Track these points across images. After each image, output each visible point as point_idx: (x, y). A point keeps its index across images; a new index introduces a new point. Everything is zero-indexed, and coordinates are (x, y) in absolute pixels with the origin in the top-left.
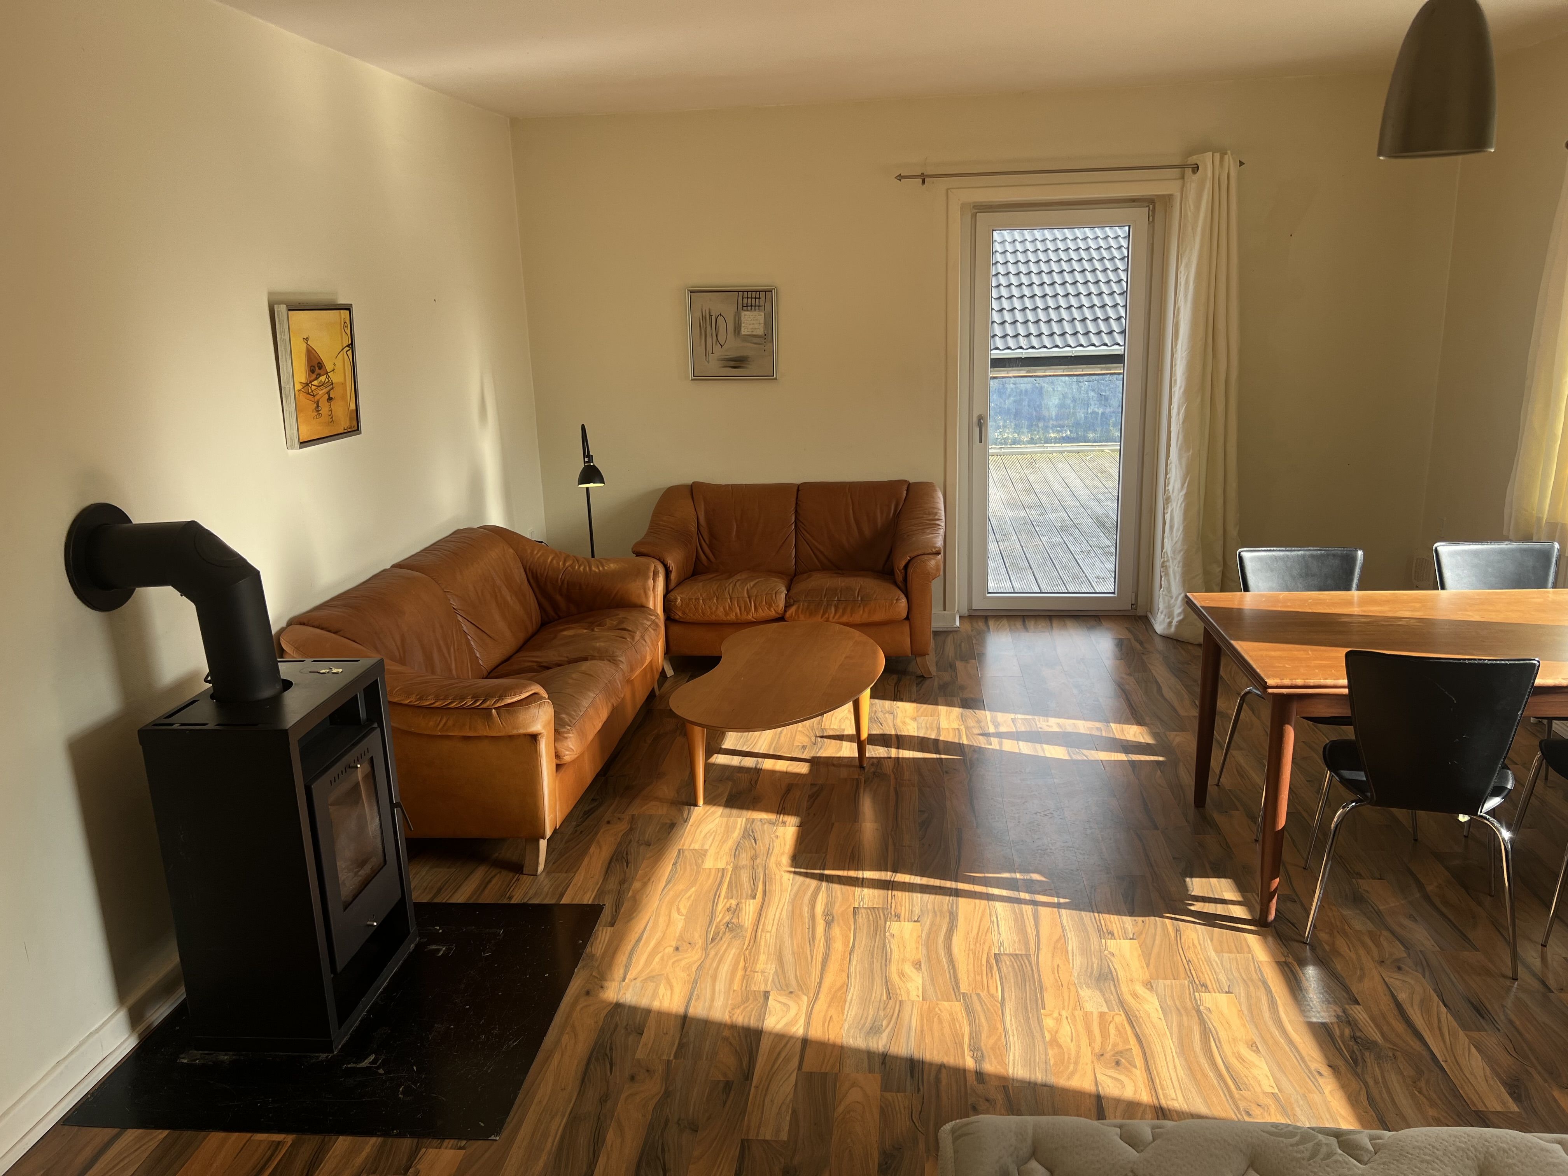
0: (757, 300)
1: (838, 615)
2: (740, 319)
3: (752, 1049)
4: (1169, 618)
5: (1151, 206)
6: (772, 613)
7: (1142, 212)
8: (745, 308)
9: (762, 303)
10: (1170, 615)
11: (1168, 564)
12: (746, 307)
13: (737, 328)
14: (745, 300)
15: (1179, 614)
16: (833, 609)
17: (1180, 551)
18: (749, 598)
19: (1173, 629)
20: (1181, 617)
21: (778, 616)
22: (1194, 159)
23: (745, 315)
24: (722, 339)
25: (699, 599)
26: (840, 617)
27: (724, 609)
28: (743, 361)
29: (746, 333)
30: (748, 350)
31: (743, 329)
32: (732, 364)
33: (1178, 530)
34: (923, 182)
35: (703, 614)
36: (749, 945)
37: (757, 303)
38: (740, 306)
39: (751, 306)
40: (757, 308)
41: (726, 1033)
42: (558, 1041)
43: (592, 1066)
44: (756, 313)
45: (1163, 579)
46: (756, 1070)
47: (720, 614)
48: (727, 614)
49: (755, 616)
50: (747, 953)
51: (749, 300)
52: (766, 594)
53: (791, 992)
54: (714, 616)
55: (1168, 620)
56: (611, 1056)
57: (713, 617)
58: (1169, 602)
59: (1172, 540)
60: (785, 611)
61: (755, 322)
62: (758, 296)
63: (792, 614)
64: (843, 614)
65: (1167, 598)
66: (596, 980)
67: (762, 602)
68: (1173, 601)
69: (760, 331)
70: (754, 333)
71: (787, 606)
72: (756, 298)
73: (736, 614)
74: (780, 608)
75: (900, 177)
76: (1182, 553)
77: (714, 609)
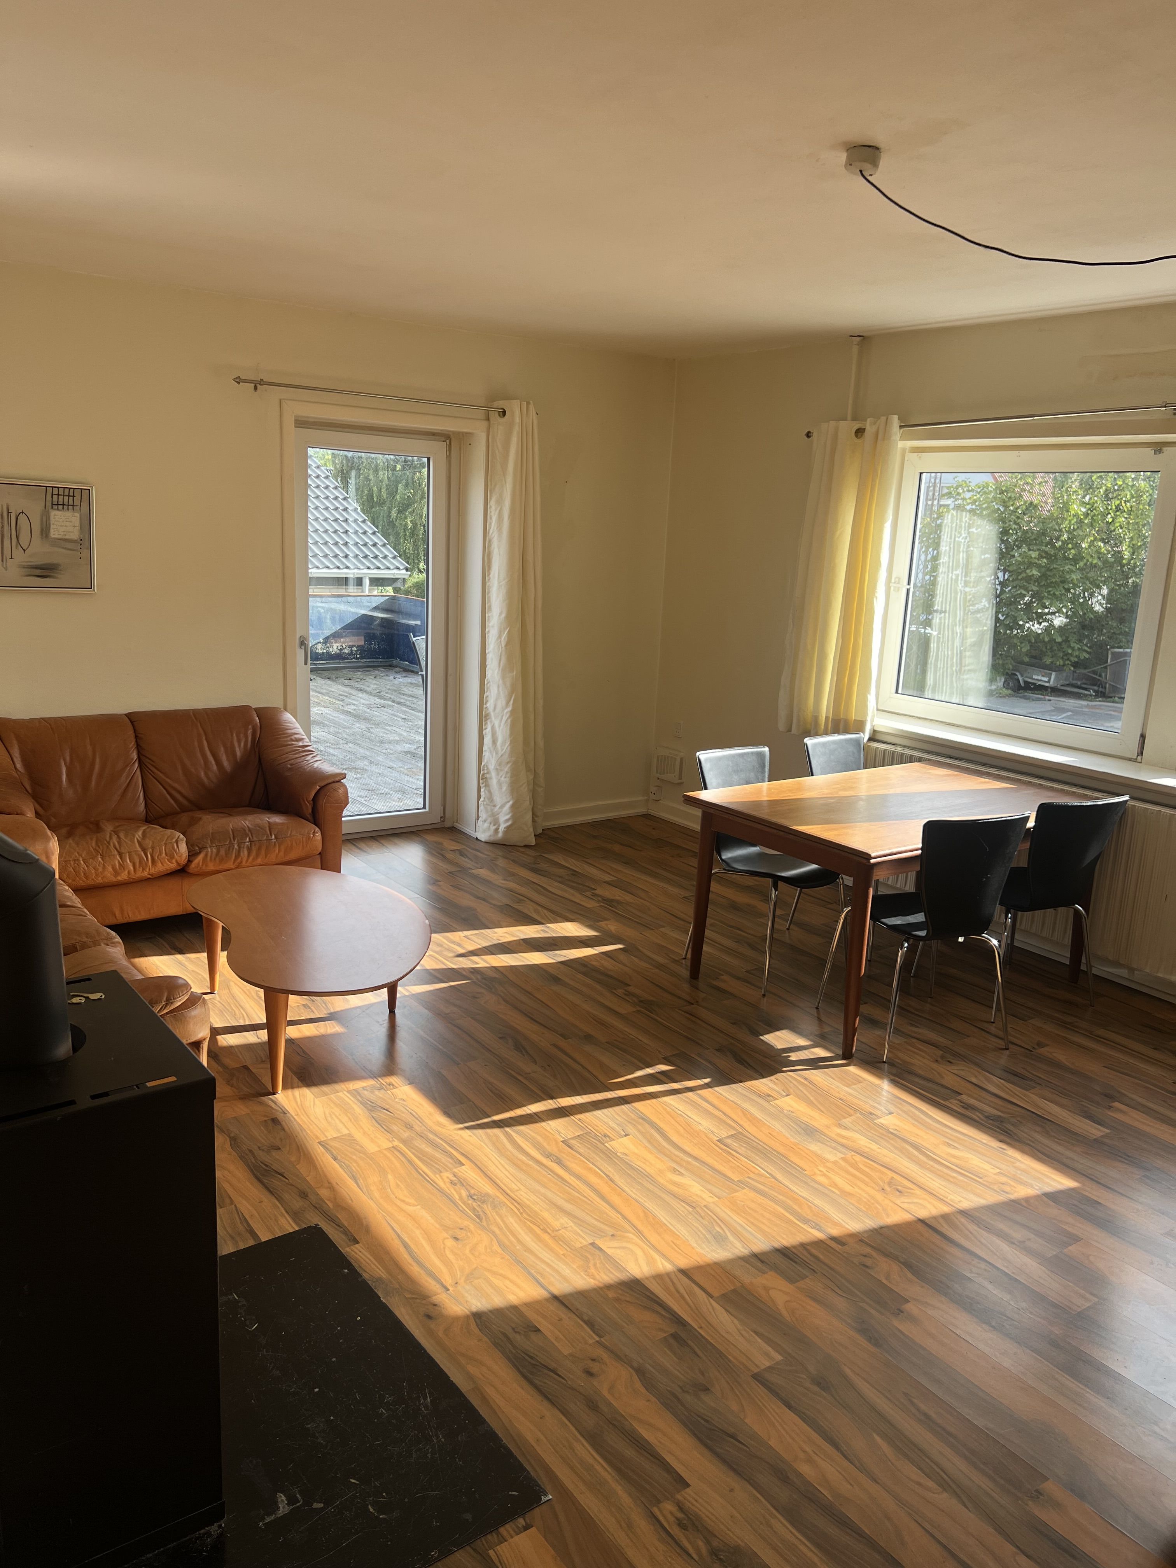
0: (71, 498)
1: (251, 858)
2: (48, 518)
3: (648, 1296)
4: (494, 825)
5: (448, 441)
6: (172, 866)
7: (440, 447)
8: (56, 507)
9: (77, 502)
10: (496, 822)
11: (488, 776)
12: (56, 505)
13: (45, 531)
14: (55, 497)
15: (507, 821)
16: (246, 852)
17: (508, 763)
18: (145, 851)
19: (500, 835)
20: (509, 823)
21: (179, 868)
22: (501, 404)
23: (55, 515)
24: (24, 541)
25: (78, 860)
26: (254, 859)
27: (113, 868)
28: (54, 569)
29: (56, 536)
30: (56, 556)
31: (52, 531)
32: (38, 572)
33: (504, 743)
34: (256, 388)
35: (87, 878)
36: (518, 1210)
37: (71, 502)
38: (49, 504)
39: (63, 505)
40: (71, 507)
41: (611, 1294)
42: (470, 1377)
43: (536, 1382)
44: (69, 514)
45: (482, 790)
46: (678, 1312)
47: (109, 876)
48: (116, 873)
49: (152, 871)
50: (525, 1215)
51: (61, 498)
52: (165, 844)
53: (612, 1235)
54: (100, 878)
55: (495, 827)
56: (540, 1363)
57: (100, 880)
58: (492, 810)
59: (497, 753)
60: (190, 861)
61: (68, 524)
62: (71, 494)
63: (199, 862)
64: (257, 856)
65: (489, 807)
66: (418, 1301)
67: (160, 854)
68: (496, 809)
69: (75, 535)
70: (67, 537)
71: (192, 855)
72: (69, 496)
73: (129, 872)
74: (184, 859)
75: (238, 380)
76: (509, 765)
77: (100, 869)
